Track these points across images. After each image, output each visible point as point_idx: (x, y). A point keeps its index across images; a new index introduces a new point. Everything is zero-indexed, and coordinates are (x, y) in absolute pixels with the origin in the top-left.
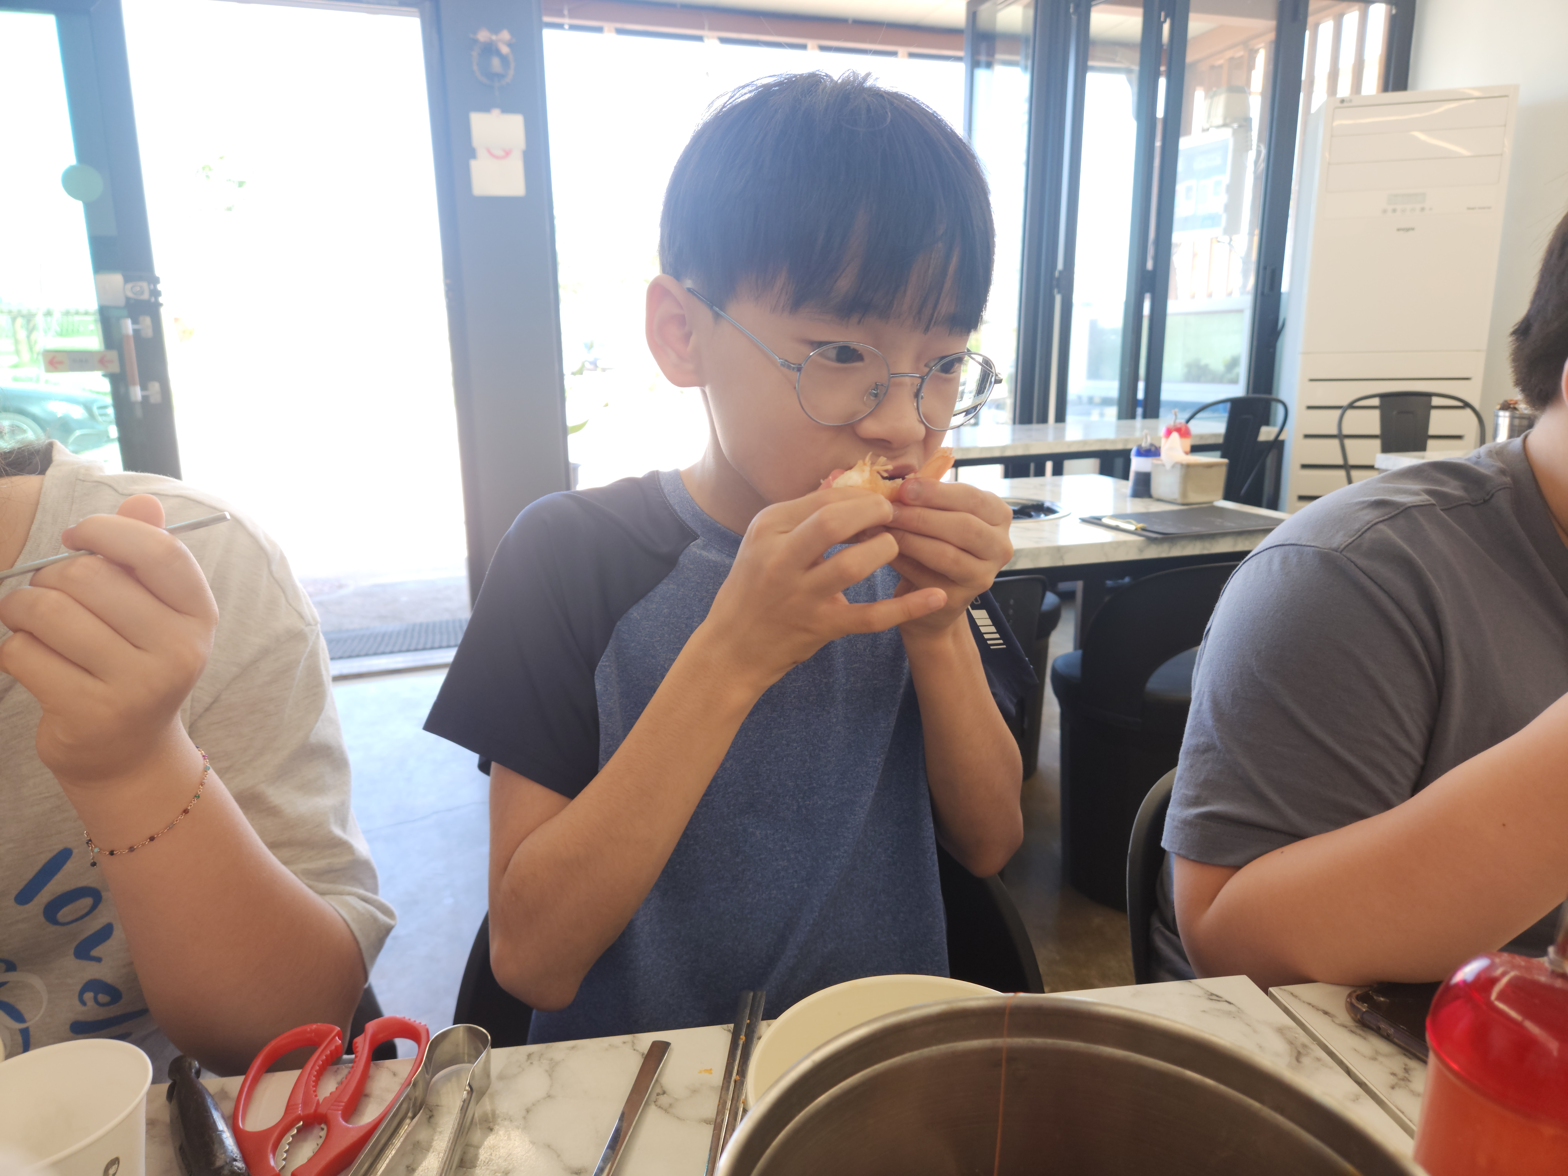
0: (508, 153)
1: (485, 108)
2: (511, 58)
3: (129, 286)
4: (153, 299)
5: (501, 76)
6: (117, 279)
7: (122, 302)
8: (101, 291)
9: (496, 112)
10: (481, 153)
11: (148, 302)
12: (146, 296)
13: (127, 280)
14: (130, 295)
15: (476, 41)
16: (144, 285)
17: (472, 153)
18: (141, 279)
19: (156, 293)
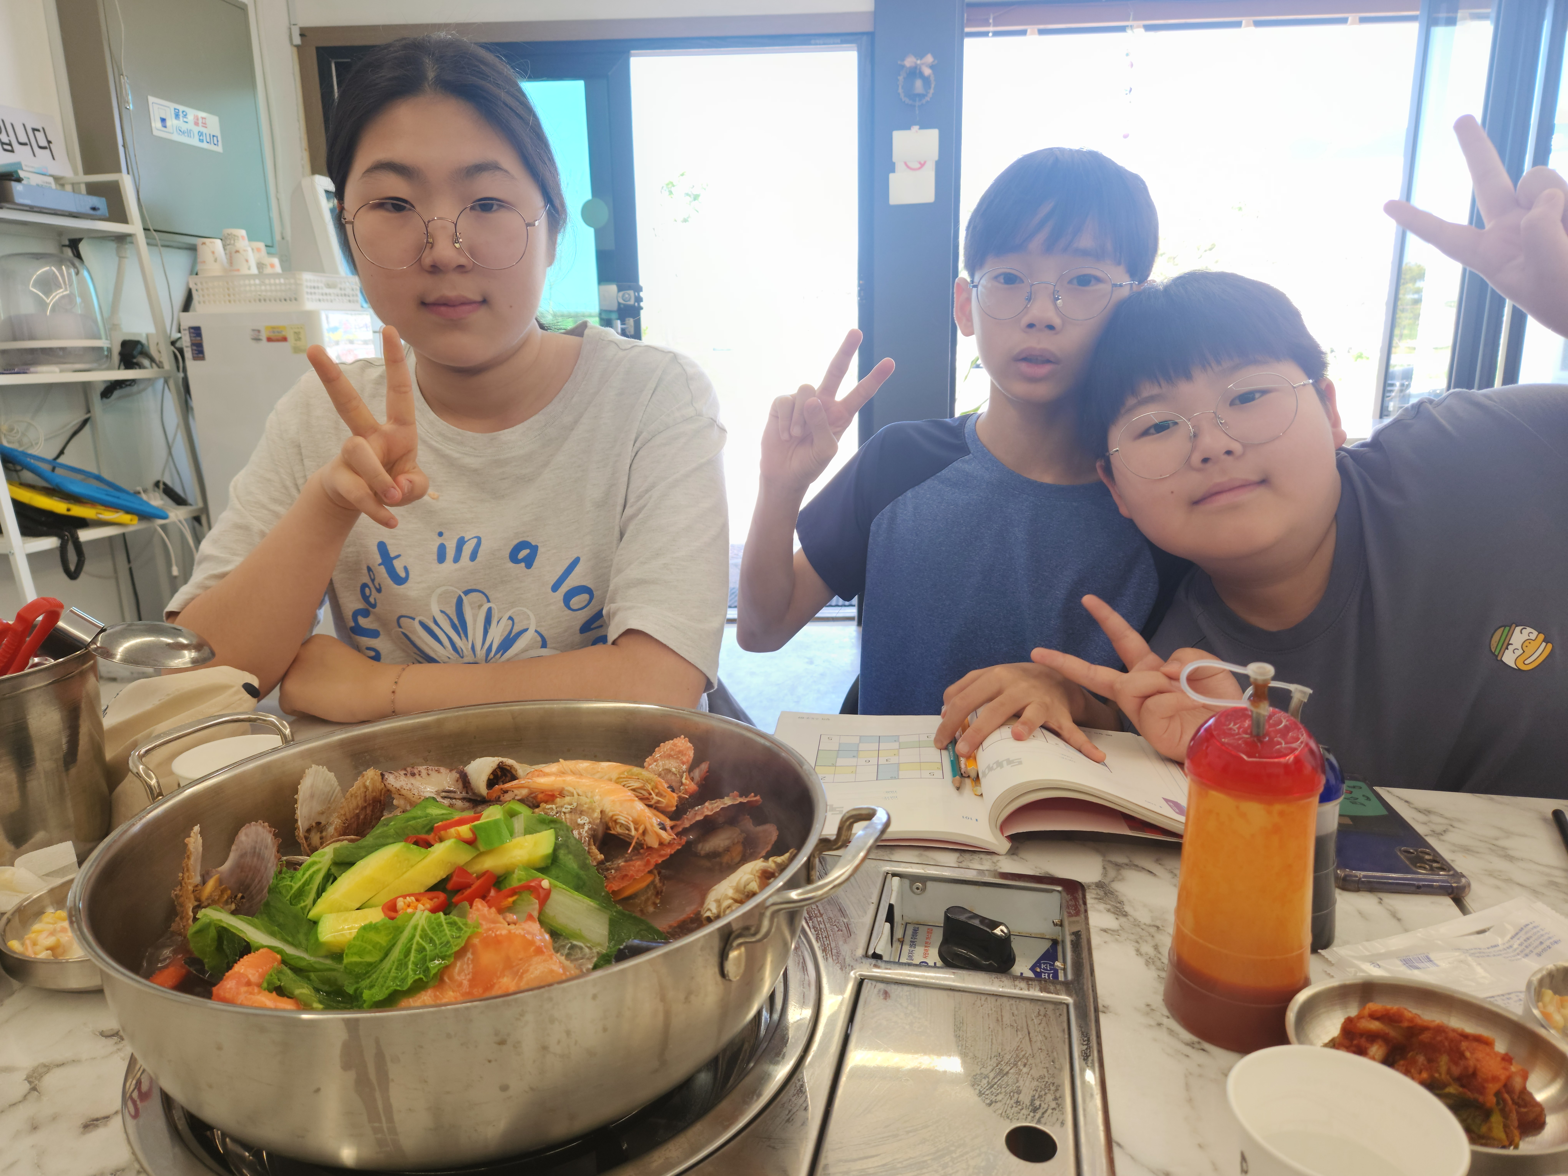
0: (922, 165)
1: (906, 126)
2: (932, 78)
3: (621, 294)
4: (636, 304)
5: (921, 96)
6: (613, 288)
7: (615, 307)
8: (602, 298)
9: (915, 128)
10: (899, 166)
11: (633, 307)
12: (632, 302)
13: (620, 289)
14: (621, 301)
15: (903, 66)
16: (631, 292)
17: (892, 168)
18: (630, 288)
19: (639, 299)
